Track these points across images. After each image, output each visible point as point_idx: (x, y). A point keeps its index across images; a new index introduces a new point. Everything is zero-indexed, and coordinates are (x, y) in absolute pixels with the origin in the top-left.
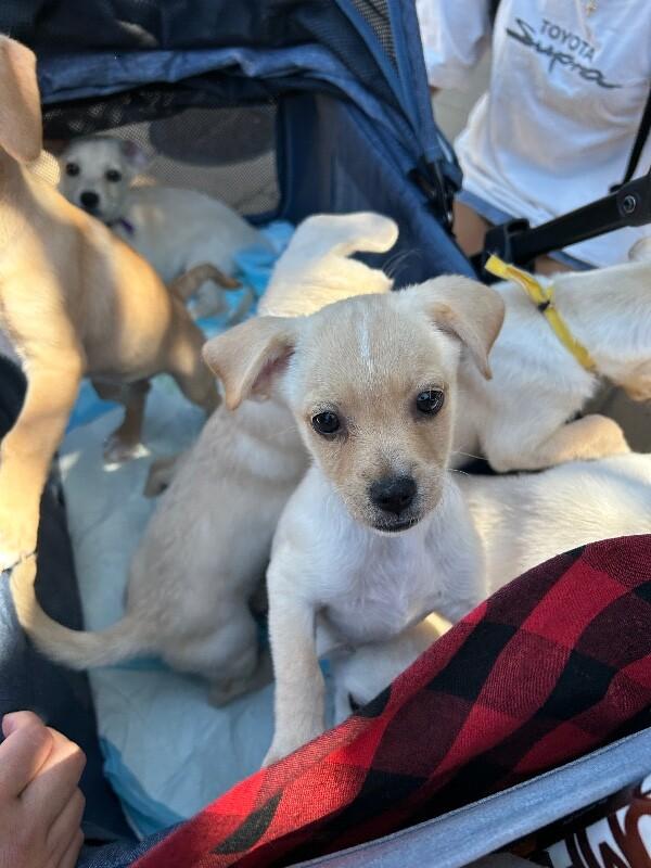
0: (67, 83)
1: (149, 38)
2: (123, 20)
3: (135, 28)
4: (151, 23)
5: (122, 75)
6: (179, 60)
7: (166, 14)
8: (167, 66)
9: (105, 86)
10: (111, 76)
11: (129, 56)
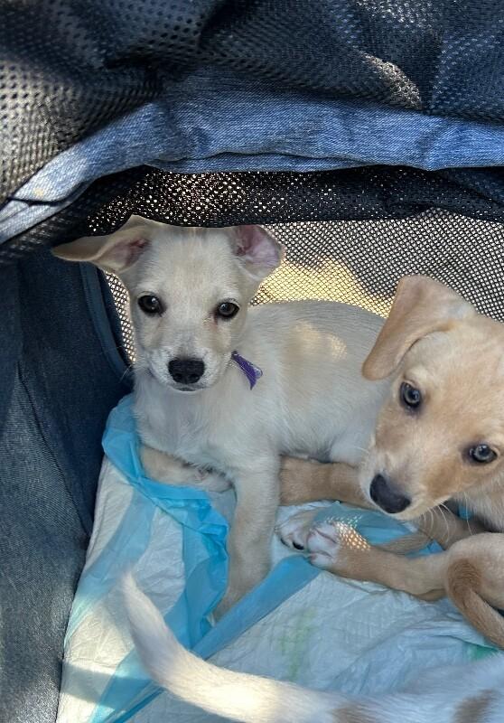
0: (236, 146)
1: (409, 90)
2: (369, 51)
3: (390, 69)
4: (420, 64)
5: (341, 148)
6: (449, 135)
7: (449, 52)
8: (424, 144)
9: (307, 159)
10: (319, 146)
11: (362, 114)
